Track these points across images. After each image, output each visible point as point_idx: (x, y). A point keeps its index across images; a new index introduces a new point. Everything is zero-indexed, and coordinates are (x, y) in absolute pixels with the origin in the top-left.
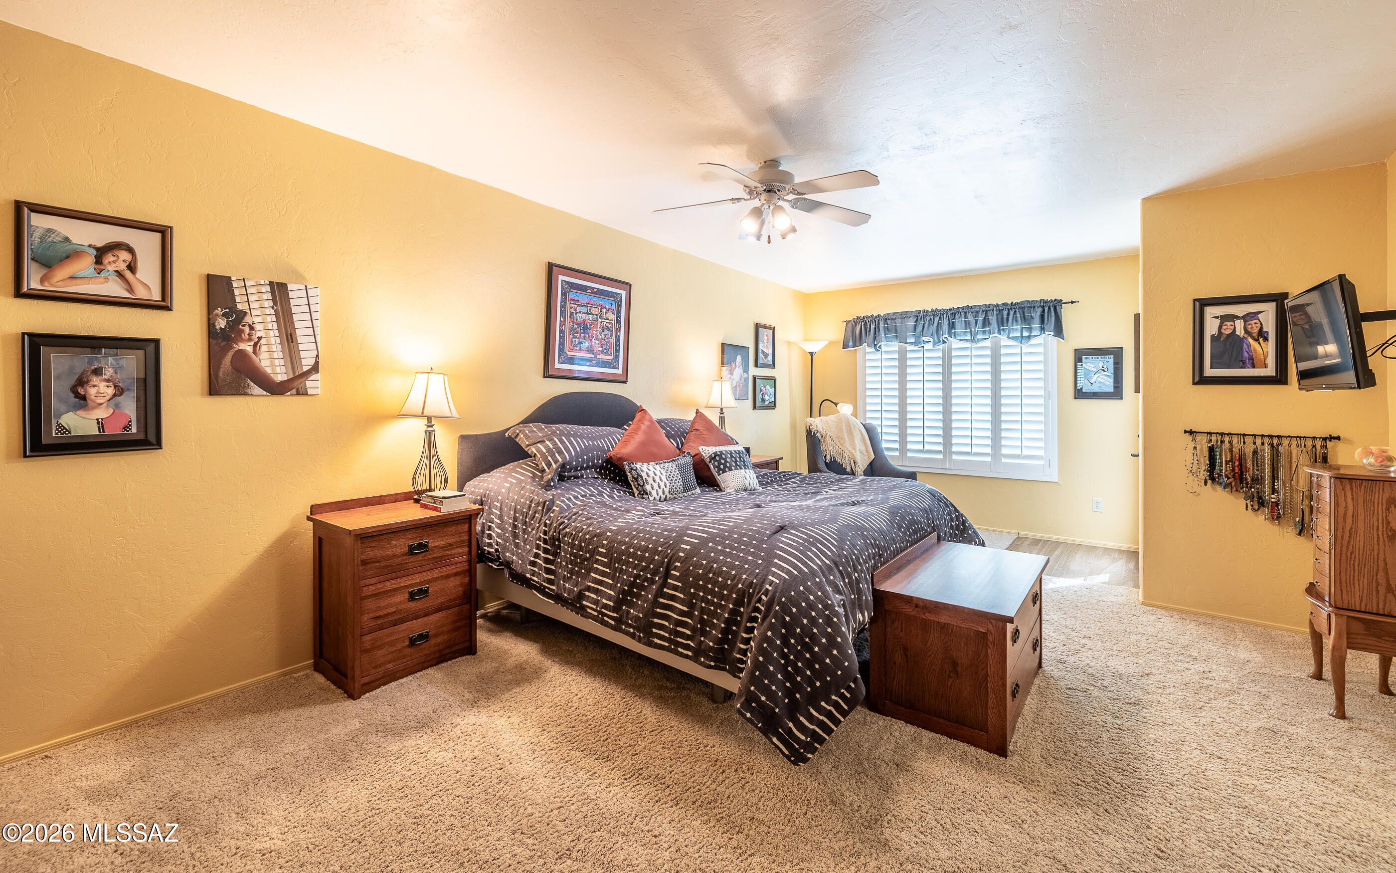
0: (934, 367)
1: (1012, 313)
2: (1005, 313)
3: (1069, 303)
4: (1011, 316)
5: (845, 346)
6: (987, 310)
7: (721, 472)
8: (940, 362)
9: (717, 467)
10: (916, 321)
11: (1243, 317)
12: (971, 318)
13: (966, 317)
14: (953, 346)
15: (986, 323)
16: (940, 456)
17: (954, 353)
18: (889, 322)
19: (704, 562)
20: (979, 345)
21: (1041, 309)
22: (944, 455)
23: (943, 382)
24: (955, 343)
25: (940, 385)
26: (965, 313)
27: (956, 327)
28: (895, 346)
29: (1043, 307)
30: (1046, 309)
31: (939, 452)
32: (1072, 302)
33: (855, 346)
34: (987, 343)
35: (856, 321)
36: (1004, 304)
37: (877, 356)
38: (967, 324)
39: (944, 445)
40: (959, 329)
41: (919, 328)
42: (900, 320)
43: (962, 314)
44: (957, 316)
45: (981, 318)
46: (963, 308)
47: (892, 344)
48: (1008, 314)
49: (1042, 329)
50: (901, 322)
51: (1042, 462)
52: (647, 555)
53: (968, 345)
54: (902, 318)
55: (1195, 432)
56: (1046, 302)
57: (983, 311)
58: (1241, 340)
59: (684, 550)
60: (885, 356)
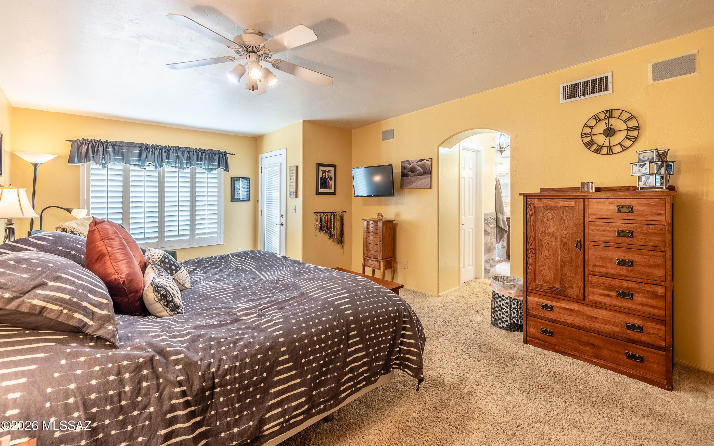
0: (153, 182)
1: (204, 155)
2: (200, 154)
3: (230, 154)
4: (204, 156)
5: (71, 160)
6: (190, 151)
7: (174, 272)
8: (157, 179)
9: (169, 269)
10: (140, 150)
11: (327, 172)
12: (180, 154)
13: (177, 153)
14: (166, 170)
15: (189, 158)
16: (157, 240)
17: (166, 174)
18: (116, 147)
19: (367, 314)
20: (185, 171)
21: (218, 156)
22: (159, 240)
23: (159, 192)
24: (167, 168)
25: (157, 194)
26: (176, 150)
27: (170, 158)
28: (120, 166)
29: (219, 154)
30: (221, 156)
31: (155, 238)
32: (232, 154)
33: (79, 162)
34: (188, 170)
35: (82, 143)
36: (200, 149)
37: (104, 171)
38: (178, 157)
39: (159, 232)
40: (172, 160)
41: (144, 156)
42: (127, 148)
43: (175, 151)
44: (171, 152)
45: (186, 155)
46: (175, 147)
47: (118, 164)
48: (202, 155)
49: (219, 166)
50: (128, 149)
51: (216, 235)
52: (329, 334)
53: (177, 170)
54: (129, 146)
55: (317, 213)
56: (220, 151)
57: (187, 151)
58: (327, 179)
59: (350, 315)
60: (109, 172)
